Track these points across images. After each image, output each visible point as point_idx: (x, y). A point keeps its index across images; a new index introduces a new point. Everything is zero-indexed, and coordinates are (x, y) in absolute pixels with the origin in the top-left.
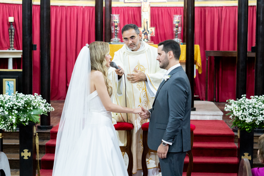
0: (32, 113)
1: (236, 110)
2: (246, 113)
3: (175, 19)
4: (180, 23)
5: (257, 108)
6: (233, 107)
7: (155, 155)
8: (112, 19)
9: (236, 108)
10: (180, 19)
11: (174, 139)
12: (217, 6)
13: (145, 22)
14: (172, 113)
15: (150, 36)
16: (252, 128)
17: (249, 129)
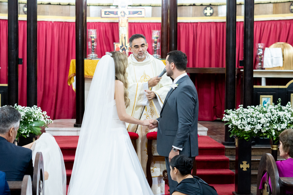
0: (34, 125)
1: (235, 119)
2: (245, 122)
3: (153, 35)
4: (159, 38)
5: (255, 117)
6: (231, 117)
7: (160, 163)
8: (87, 34)
9: (234, 118)
10: (159, 34)
11: (183, 144)
12: (192, 22)
13: (123, 37)
14: (181, 120)
15: (128, 51)
16: (250, 137)
17: (247, 138)
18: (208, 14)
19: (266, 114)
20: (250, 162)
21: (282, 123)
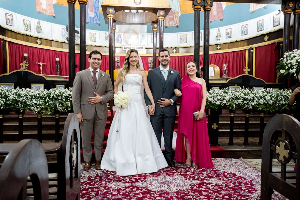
3: (149, 59)
4: (152, 61)
5: (221, 96)
8: (115, 59)
18: (174, 52)
19: (228, 94)
20: (218, 124)
21: (238, 100)
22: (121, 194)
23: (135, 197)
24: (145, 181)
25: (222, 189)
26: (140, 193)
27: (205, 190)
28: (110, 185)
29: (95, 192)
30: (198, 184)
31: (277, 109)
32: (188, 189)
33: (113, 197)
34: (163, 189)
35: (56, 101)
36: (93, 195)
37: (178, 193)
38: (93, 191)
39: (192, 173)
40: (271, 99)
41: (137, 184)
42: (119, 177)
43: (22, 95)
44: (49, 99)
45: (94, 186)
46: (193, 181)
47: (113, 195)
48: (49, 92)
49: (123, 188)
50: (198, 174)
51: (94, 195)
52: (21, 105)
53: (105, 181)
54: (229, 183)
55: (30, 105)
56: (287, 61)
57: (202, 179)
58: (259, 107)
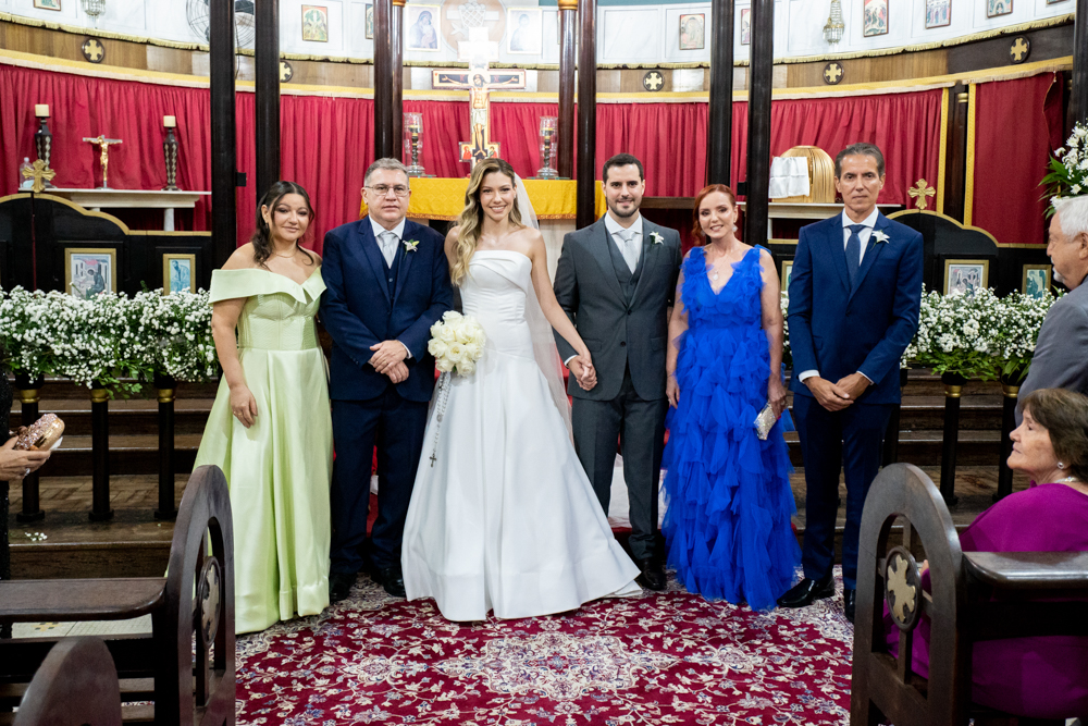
3: (543, 127)
4: (554, 134)
10: (554, 125)
12: (619, 102)
13: (479, 131)
18: (653, 87)
22: (387, 704)
23: (435, 716)
24: (479, 655)
25: (748, 689)
26: (454, 700)
27: (686, 691)
28: (350, 669)
29: (294, 698)
30: (666, 669)
31: (1008, 370)
32: (627, 689)
33: (358, 718)
34: (538, 686)
35: (160, 340)
36: (286, 708)
37: (584, 703)
38: (289, 692)
39: (658, 623)
40: (983, 333)
41: (446, 666)
42: (387, 636)
43: (32, 319)
44: (132, 335)
45: (294, 674)
46: (654, 657)
47: (356, 709)
48: (133, 305)
49: (396, 680)
50: (680, 626)
51: (291, 707)
52: (30, 357)
53: (335, 650)
54: (782, 665)
55: (62, 355)
56: (1080, 161)
57: (689, 651)
58: (935, 365)
